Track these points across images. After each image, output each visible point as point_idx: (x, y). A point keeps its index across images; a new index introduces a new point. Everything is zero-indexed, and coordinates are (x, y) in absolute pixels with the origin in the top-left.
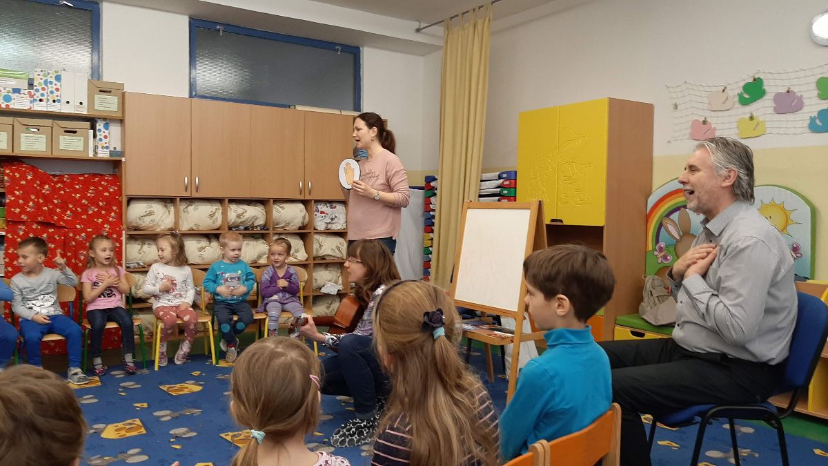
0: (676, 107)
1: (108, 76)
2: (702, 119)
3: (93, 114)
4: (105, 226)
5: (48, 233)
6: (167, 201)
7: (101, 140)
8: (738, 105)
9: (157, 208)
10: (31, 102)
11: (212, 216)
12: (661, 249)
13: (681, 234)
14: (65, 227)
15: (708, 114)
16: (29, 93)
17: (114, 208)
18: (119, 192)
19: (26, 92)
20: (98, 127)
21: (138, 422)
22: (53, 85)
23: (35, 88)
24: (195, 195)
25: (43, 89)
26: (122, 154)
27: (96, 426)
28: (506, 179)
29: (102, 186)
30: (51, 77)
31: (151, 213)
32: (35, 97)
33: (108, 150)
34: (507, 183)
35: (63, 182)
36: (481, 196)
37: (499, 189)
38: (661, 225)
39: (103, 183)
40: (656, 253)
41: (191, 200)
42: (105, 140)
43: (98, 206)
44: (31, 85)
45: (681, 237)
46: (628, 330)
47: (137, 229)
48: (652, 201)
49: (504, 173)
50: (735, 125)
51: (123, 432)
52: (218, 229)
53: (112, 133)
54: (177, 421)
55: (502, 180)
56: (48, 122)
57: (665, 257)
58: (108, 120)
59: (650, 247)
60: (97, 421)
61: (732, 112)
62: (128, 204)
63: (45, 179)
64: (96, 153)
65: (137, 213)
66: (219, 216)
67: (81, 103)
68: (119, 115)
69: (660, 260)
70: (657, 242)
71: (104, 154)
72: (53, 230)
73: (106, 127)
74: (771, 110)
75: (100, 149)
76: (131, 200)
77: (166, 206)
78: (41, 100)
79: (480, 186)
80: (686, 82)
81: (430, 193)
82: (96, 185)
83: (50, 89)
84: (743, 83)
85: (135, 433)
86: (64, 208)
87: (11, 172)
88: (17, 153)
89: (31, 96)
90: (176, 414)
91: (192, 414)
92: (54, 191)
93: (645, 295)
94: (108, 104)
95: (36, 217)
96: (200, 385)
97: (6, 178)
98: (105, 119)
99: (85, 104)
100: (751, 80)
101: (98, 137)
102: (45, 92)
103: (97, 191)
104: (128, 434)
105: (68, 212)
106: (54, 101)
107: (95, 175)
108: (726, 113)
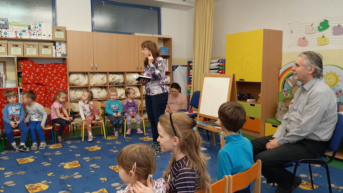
0: (292, 32)
1: (60, 24)
2: (303, 37)
3: (54, 39)
4: (61, 84)
5: (39, 87)
6: (85, 73)
7: (58, 50)
8: (318, 32)
9: (81, 76)
10: (30, 35)
11: (102, 79)
12: (285, 91)
13: (293, 85)
14: (45, 85)
15: (305, 35)
16: (29, 32)
17: (64, 77)
18: (66, 70)
19: (28, 31)
20: (56, 45)
21: (77, 162)
22: (38, 28)
23: (31, 30)
24: (95, 71)
25: (34, 30)
26: (66, 55)
27: (61, 164)
28: (221, 63)
29: (59, 68)
30: (37, 25)
31: (78, 79)
32: (31, 33)
33: (61, 54)
34: (221, 64)
35: (44, 67)
36: (211, 69)
37: (218, 67)
38: (285, 81)
39: (59, 67)
40: (283, 93)
41: (94, 73)
42: (59, 50)
43: (58, 76)
44: (29, 28)
45: (293, 86)
46: (271, 125)
47: (73, 85)
48: (281, 71)
49: (220, 60)
50: (316, 40)
51: (72, 166)
52: (105, 84)
53: (62, 47)
54: (92, 162)
55: (219, 63)
56: (37, 43)
57: (287, 94)
58: (60, 42)
59: (280, 90)
60: (62, 161)
61: (315, 34)
62: (69, 75)
63: (37, 66)
64: (56, 55)
65: (73, 78)
66: (105, 79)
67: (49, 35)
68: (65, 40)
69: (284, 96)
70: (283, 88)
71: (59, 56)
72: (41, 86)
73: (60, 44)
74: (331, 34)
75: (58, 53)
76: (70, 73)
77: (84, 76)
78: (34, 35)
79: (210, 65)
80: (296, 21)
81: (190, 68)
82: (57, 68)
83: (37, 30)
84: (320, 22)
85: (77, 166)
86: (45, 78)
87: (23, 64)
88: (25, 56)
89: (30, 33)
90: (92, 159)
91: (98, 159)
92: (41, 71)
93: (278, 110)
94: (60, 35)
95: (34, 81)
96: (100, 147)
97: (22, 66)
98: (59, 41)
99: (51, 35)
100: (323, 21)
101: (57, 49)
102: (35, 31)
103: (57, 70)
104: (74, 167)
105: (46, 79)
106: (39, 35)
107: (56, 64)
108: (313, 35)
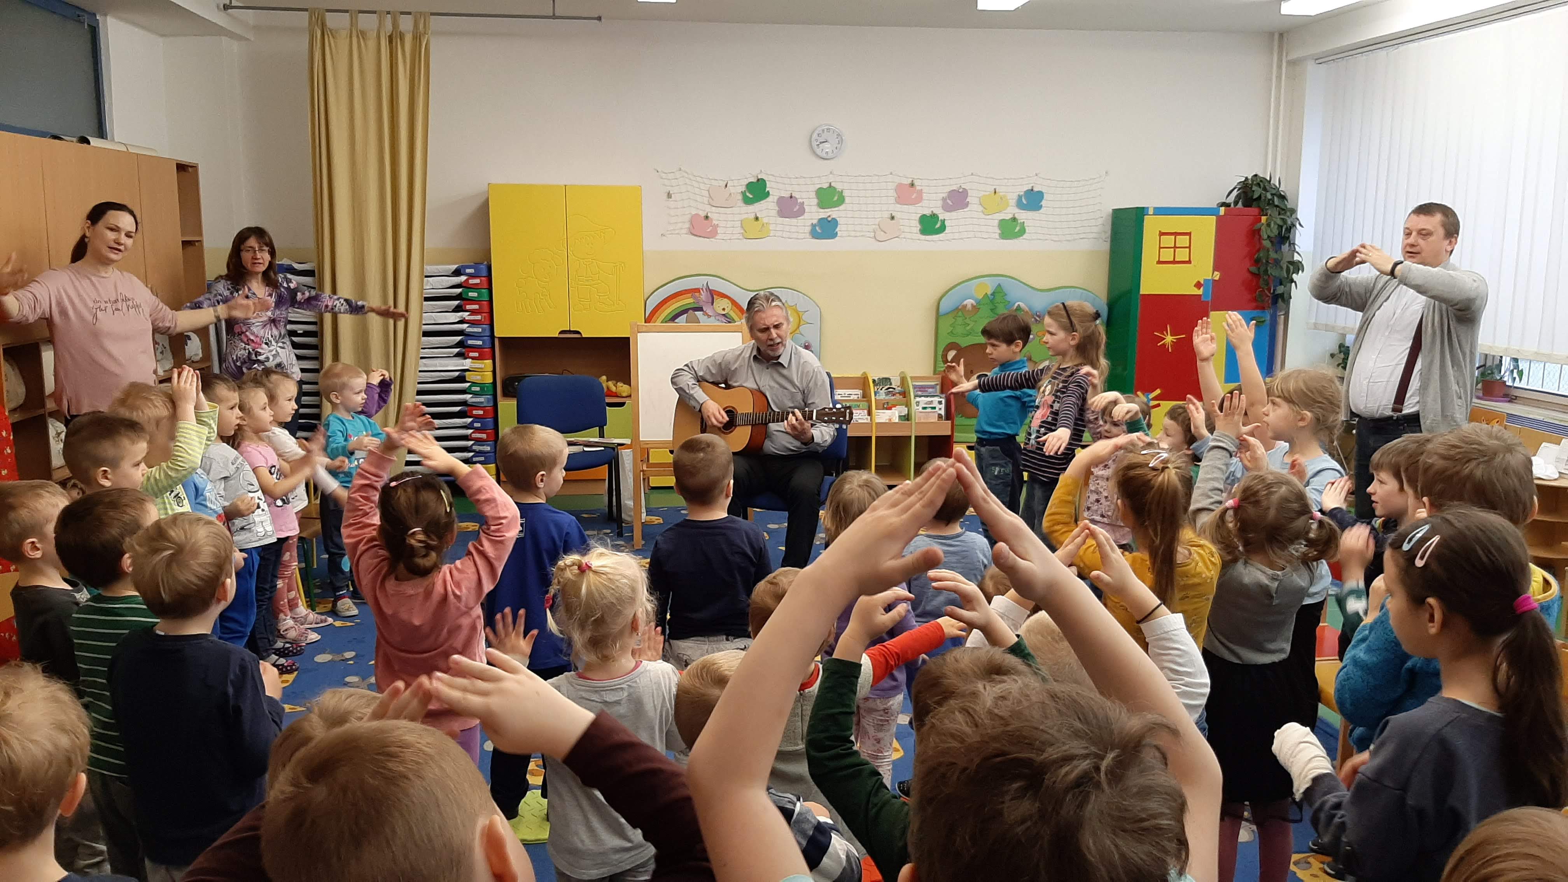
0: (669, 195)
2: (703, 214)
8: (740, 203)
15: (708, 209)
28: (472, 276)
34: (477, 281)
37: (459, 290)
48: (649, 303)
49: (464, 266)
50: (738, 224)
55: (463, 278)
61: (736, 210)
74: (774, 213)
79: (427, 283)
80: (680, 170)
84: (746, 182)
100: (754, 180)
108: (728, 211)
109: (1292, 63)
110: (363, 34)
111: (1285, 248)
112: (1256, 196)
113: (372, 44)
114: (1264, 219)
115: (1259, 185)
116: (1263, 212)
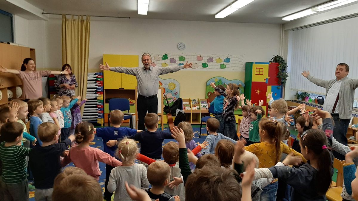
15: (154, 61)
34: (100, 76)
55: (97, 76)
61: (160, 61)
74: (169, 62)
84: (163, 55)
100: (165, 54)
109: (286, 31)
110: (75, 20)
111: (284, 71)
112: (278, 60)
113: (77, 22)
114: (279, 65)
115: (278, 58)
116: (279, 64)
